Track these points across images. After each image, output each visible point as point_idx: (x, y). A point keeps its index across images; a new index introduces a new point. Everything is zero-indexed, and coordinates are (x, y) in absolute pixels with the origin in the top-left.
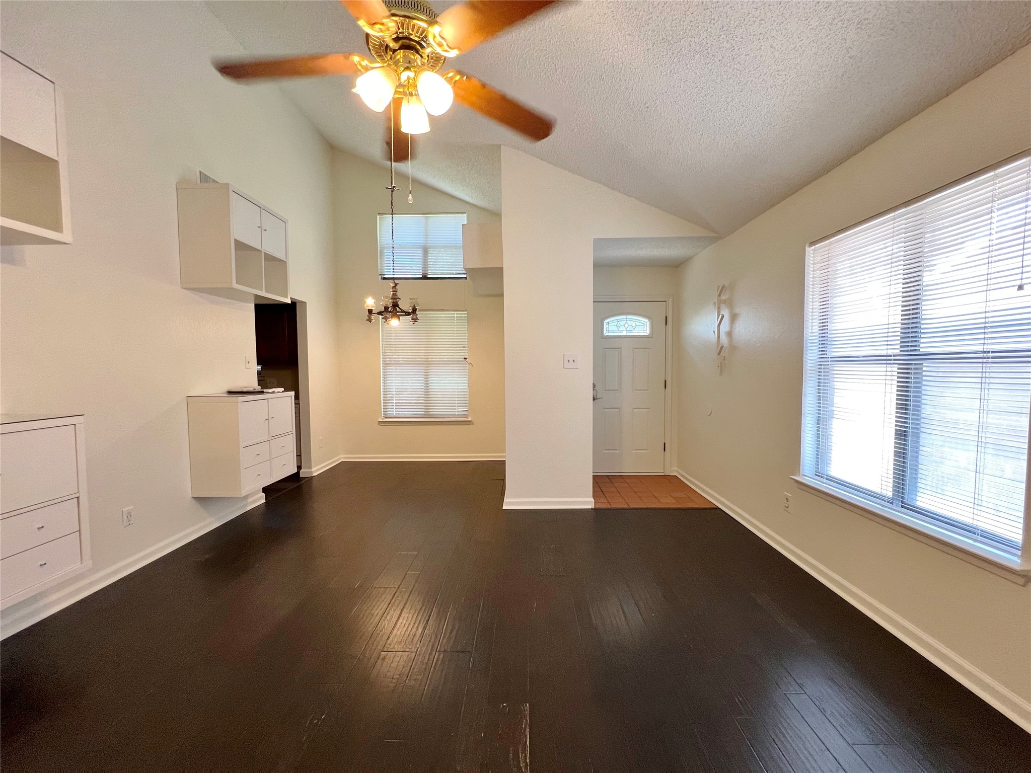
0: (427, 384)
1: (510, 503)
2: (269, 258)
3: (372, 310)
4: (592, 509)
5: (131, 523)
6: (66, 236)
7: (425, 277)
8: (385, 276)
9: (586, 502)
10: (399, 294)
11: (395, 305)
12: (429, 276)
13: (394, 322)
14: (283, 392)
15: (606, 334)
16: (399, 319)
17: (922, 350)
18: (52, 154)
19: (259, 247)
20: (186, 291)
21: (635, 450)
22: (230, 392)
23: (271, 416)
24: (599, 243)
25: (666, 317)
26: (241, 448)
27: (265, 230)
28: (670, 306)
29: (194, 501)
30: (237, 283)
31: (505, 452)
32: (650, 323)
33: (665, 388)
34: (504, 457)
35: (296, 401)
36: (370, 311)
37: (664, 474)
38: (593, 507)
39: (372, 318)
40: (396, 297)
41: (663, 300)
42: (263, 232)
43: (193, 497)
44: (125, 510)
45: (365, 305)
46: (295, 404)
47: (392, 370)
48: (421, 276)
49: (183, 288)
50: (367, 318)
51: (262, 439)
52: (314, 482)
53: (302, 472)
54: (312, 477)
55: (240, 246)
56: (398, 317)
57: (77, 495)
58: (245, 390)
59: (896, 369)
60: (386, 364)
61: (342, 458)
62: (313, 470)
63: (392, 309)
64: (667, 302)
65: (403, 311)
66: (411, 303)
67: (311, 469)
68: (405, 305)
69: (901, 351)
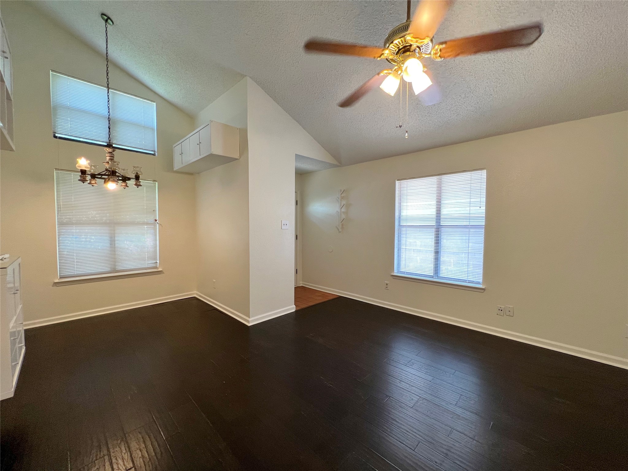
0: (112, 241)
3: (86, 170)
8: (58, 135)
11: (113, 171)
13: (110, 185)
16: (117, 182)
17: (441, 224)
36: (83, 172)
38: (295, 310)
45: (77, 165)
60: (61, 224)
65: (123, 177)
66: (134, 170)
68: (125, 172)
69: (436, 224)
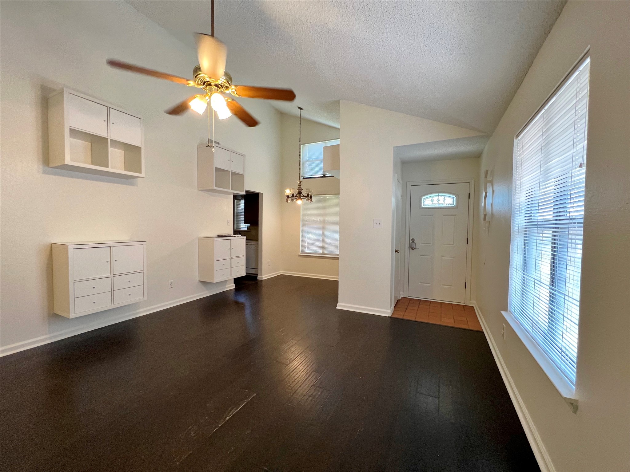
1: (341, 306)
2: (233, 174)
4: (389, 317)
5: (172, 287)
6: (143, 175)
7: (324, 176)
8: (305, 177)
9: (386, 312)
10: (302, 187)
11: (300, 193)
12: (327, 175)
13: (299, 202)
14: (240, 236)
15: (423, 206)
16: (302, 200)
18: (139, 145)
19: (228, 169)
20: (200, 192)
21: (443, 285)
22: (219, 236)
23: (231, 248)
24: (398, 149)
25: (469, 194)
26: (215, 261)
27: (232, 161)
28: (473, 186)
29: (200, 282)
30: (216, 186)
31: (338, 275)
32: (456, 198)
33: (467, 243)
34: (338, 278)
35: (247, 241)
36: (288, 197)
37: (464, 304)
38: (390, 316)
39: (288, 200)
40: (301, 188)
41: (468, 181)
42: (231, 162)
43: (200, 281)
44: (170, 281)
45: (286, 193)
46: (246, 243)
47: (307, 227)
48: (322, 176)
49: (199, 190)
50: (286, 200)
51: (227, 258)
52: (263, 283)
53: (259, 277)
54: (262, 280)
55: (218, 169)
56: (301, 199)
57: (143, 271)
58: (223, 235)
59: (551, 232)
60: (304, 224)
61: (281, 272)
62: (263, 276)
63: (299, 195)
64: (470, 183)
65: (304, 196)
66: (307, 191)
67: (262, 276)
68: (304, 193)
